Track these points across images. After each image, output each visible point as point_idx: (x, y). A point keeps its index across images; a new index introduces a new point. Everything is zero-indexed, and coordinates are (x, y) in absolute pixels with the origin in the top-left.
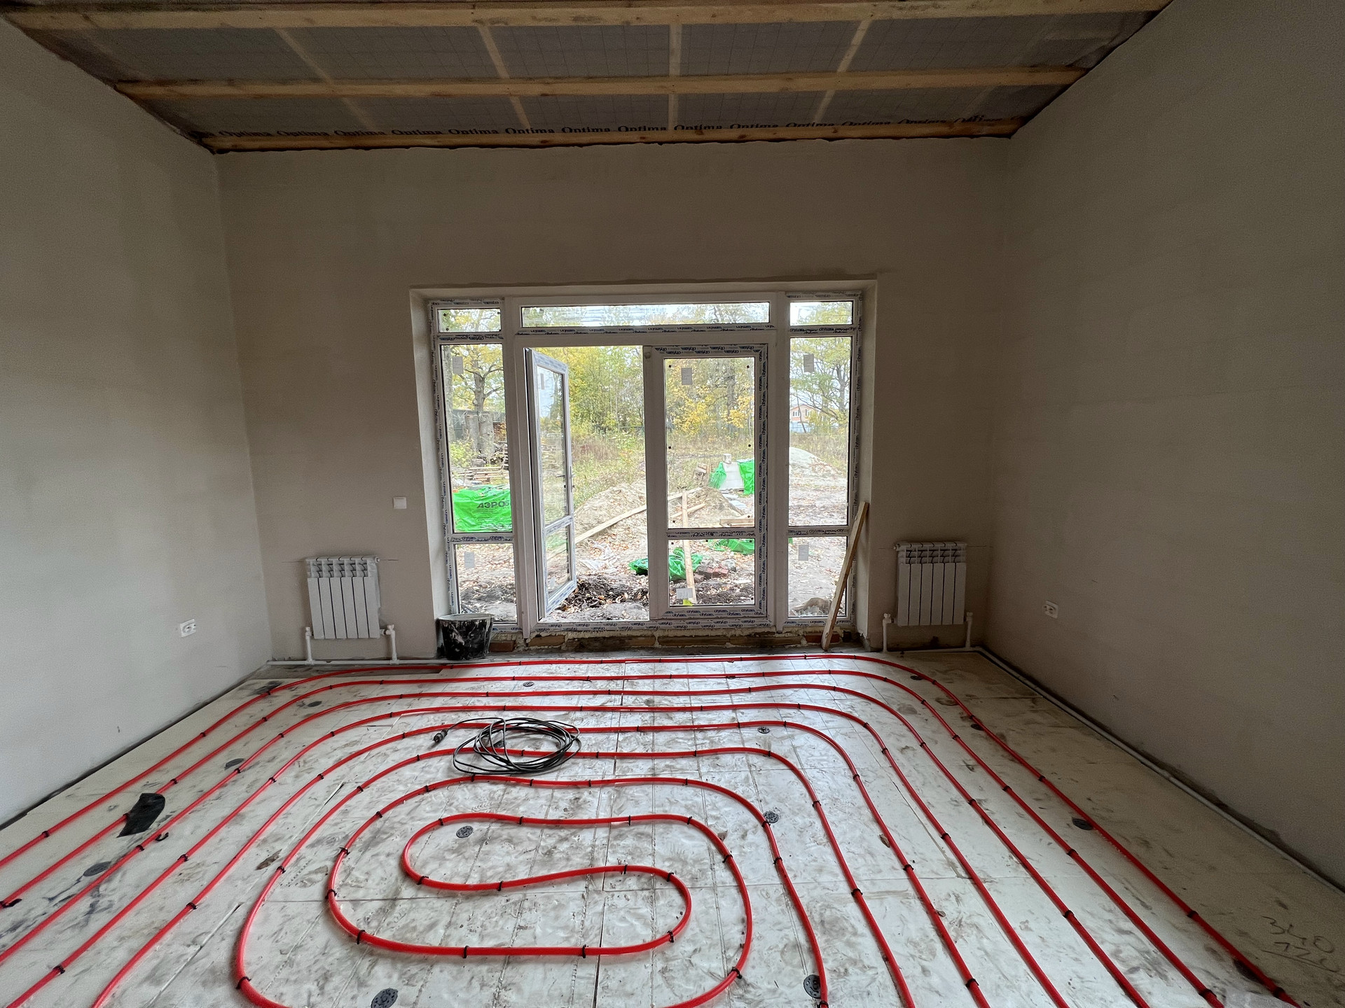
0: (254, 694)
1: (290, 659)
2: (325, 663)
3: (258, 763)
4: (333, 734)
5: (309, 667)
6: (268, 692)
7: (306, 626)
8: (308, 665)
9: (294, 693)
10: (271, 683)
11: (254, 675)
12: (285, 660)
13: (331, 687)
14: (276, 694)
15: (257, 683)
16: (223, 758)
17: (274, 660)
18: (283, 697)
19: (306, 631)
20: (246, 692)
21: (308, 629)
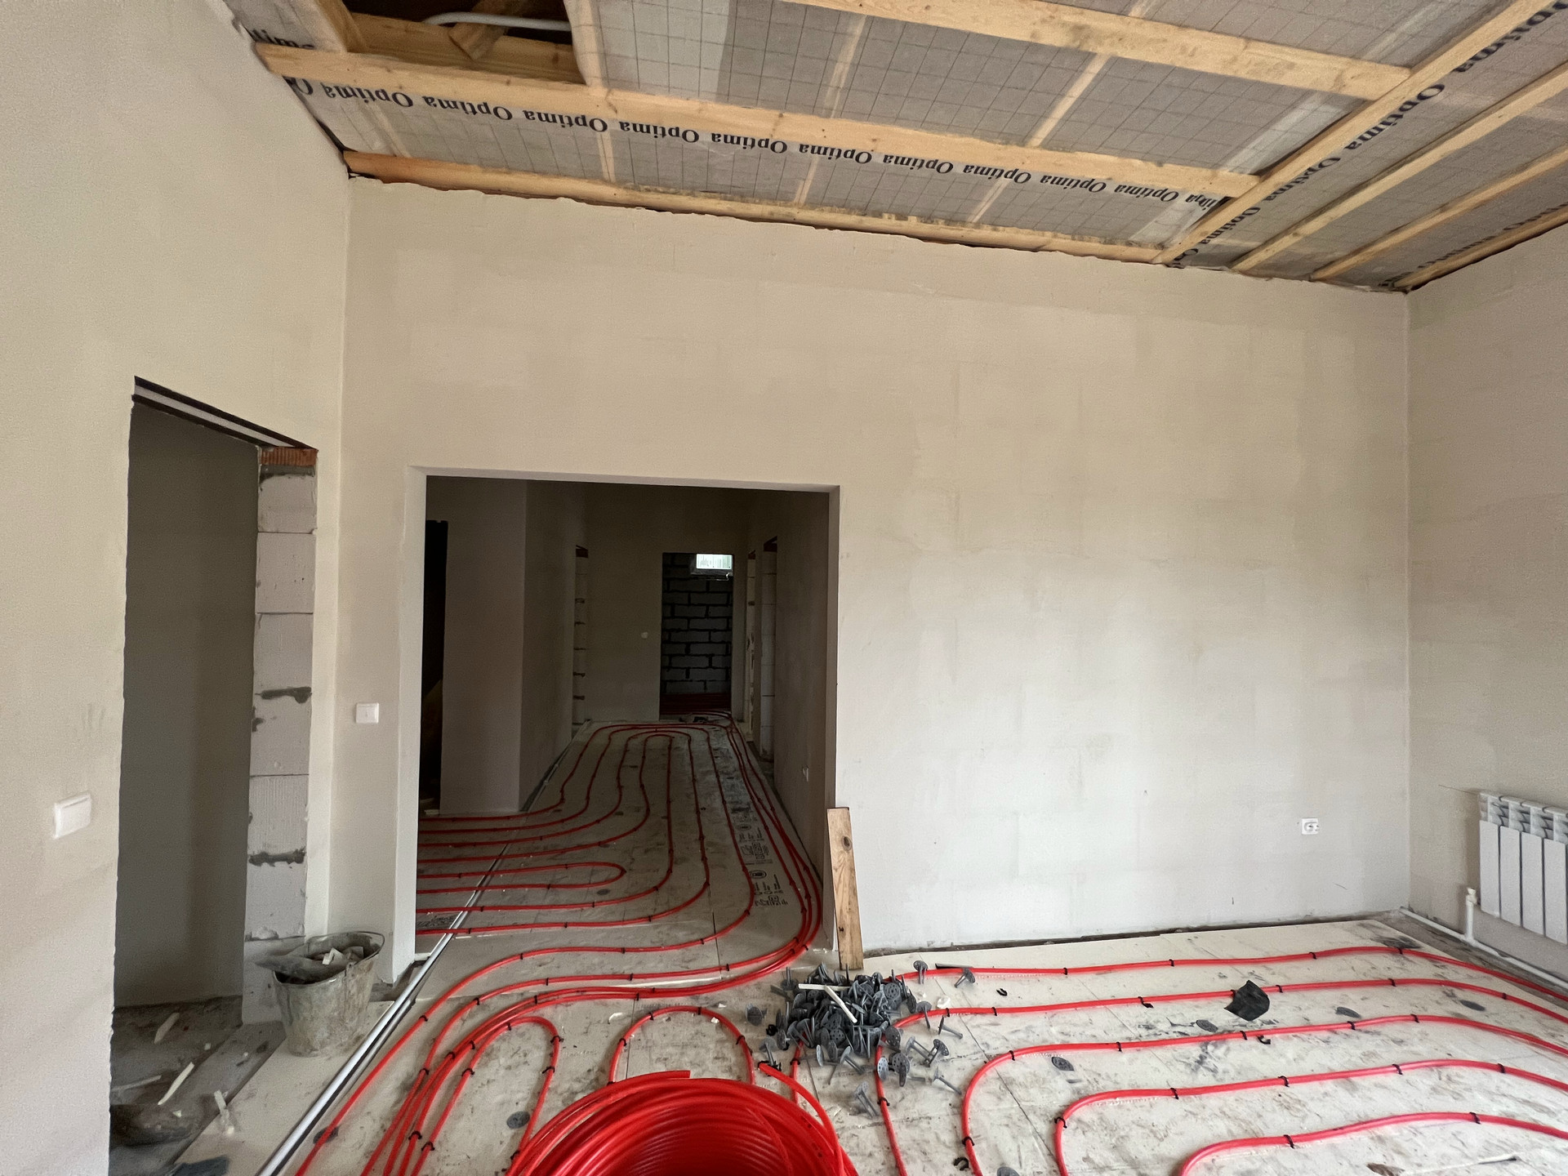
0: (1378, 941)
1: (1435, 920)
2: (1495, 953)
3: (1379, 1034)
4: (1502, 1069)
5: (1467, 947)
6: (1400, 948)
7: (1469, 886)
8: (1465, 943)
9: (1439, 971)
10: (1404, 939)
11: (1382, 917)
12: (1427, 918)
13: (1504, 997)
14: (1411, 958)
15: (1384, 929)
16: (1334, 997)
17: (1411, 910)
18: (1420, 968)
19: (1468, 893)
20: (1368, 933)
21: (1471, 891)
